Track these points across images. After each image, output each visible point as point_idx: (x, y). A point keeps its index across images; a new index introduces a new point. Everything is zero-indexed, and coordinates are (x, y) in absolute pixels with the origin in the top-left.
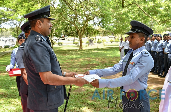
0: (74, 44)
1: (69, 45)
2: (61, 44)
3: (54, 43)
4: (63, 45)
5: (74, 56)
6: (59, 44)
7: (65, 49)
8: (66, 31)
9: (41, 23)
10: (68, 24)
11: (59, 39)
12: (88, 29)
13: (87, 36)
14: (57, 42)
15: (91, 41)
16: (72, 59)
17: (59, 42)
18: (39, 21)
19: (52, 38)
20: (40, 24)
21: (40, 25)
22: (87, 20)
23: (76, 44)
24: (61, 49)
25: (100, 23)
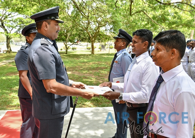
0: (87, 49)
1: (82, 50)
2: (75, 49)
3: (68, 48)
4: (77, 50)
5: (85, 60)
6: (73, 49)
7: (78, 54)
8: (80, 37)
9: (48, 26)
10: (82, 30)
11: (73, 44)
12: (100, 35)
13: (99, 42)
14: (71, 47)
15: (103, 47)
16: (84, 62)
17: (73, 47)
18: (45, 23)
19: (66, 43)
20: (46, 25)
21: (47, 27)
22: (99, 26)
23: (89, 49)
24: (74, 53)
25: (111, 29)
